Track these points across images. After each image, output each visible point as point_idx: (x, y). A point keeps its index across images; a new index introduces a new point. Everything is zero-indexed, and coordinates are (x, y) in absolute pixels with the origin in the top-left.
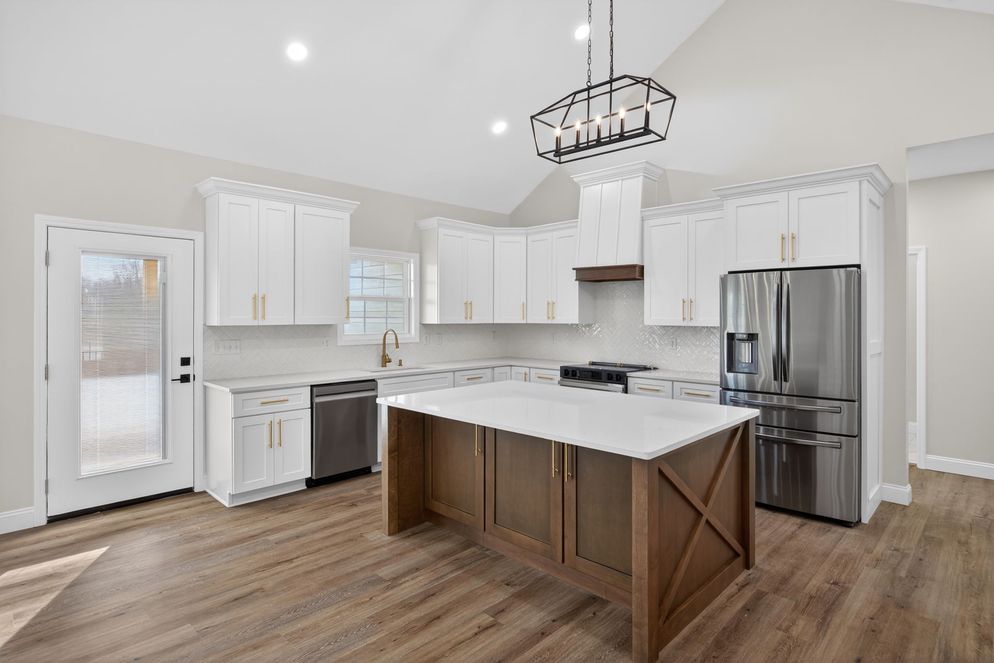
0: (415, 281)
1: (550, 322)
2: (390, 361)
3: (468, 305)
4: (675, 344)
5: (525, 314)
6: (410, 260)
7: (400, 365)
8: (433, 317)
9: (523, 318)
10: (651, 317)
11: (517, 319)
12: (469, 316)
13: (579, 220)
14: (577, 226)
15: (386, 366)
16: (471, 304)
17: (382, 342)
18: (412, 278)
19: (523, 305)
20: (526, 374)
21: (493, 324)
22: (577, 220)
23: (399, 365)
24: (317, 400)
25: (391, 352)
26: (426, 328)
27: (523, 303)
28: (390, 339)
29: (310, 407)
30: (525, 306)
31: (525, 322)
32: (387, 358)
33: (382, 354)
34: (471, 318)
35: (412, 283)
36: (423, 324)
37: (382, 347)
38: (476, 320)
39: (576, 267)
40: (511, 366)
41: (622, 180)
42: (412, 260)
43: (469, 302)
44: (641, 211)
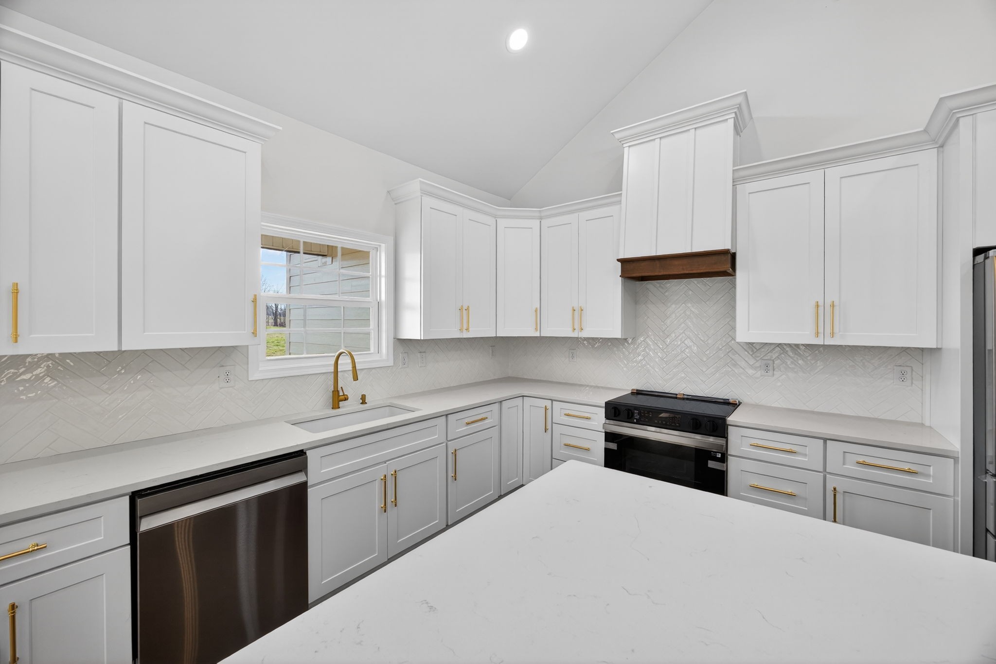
0: (387, 276)
1: (575, 335)
2: (346, 399)
3: (464, 311)
4: (771, 368)
5: (538, 326)
6: (380, 246)
7: (364, 402)
8: (412, 329)
9: (536, 329)
10: (749, 331)
11: (528, 331)
12: (465, 327)
13: (624, 192)
14: (621, 201)
15: (339, 408)
16: (468, 309)
17: (332, 369)
18: (383, 273)
19: (536, 311)
20: (546, 409)
21: (496, 337)
22: (621, 192)
23: (361, 403)
24: (146, 524)
25: (346, 383)
26: (404, 345)
27: (537, 309)
28: (345, 364)
29: (128, 541)
30: (538, 312)
31: (537, 334)
32: (341, 394)
33: (332, 388)
34: (467, 329)
35: (383, 280)
36: (398, 339)
37: (332, 376)
38: (475, 332)
39: (620, 257)
40: (523, 396)
41: (695, 129)
42: (383, 245)
43: (465, 307)
44: (733, 170)
